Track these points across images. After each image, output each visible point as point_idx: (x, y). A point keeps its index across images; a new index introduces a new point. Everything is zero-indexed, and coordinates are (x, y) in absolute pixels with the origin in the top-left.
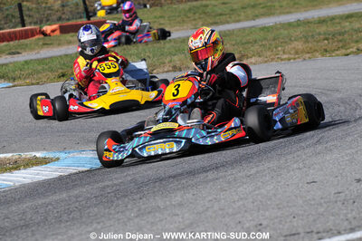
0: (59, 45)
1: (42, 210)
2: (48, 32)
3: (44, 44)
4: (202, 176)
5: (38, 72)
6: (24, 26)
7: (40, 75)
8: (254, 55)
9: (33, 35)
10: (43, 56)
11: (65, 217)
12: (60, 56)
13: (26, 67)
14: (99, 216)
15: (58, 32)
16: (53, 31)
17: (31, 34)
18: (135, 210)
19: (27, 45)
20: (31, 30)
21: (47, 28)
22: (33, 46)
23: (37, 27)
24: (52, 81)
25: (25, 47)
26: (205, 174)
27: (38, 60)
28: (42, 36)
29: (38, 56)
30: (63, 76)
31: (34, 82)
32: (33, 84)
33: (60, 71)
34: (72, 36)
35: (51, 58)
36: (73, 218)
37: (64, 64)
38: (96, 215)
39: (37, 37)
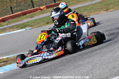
0: (46, 13)
1: (43, 70)
2: (42, 9)
3: (41, 13)
4: (95, 52)
5: (40, 23)
6: (34, 8)
7: (40, 24)
8: (111, 8)
9: (37, 10)
10: (41, 17)
11: (50, 71)
12: (47, 16)
13: (36, 21)
14: (61, 70)
15: (45, 8)
16: (44, 8)
17: (36, 10)
18: (73, 66)
19: (36, 14)
20: (37, 9)
21: (42, 8)
22: (38, 14)
23: (38, 7)
24: (45, 25)
25: (35, 15)
26: (96, 51)
27: (39, 19)
28: (40, 10)
29: (40, 17)
30: (48, 23)
31: (39, 26)
32: (38, 27)
33: (47, 21)
34: (50, 9)
35: (44, 17)
36: (53, 72)
37: (48, 19)
38: (60, 70)
39: (39, 11)
